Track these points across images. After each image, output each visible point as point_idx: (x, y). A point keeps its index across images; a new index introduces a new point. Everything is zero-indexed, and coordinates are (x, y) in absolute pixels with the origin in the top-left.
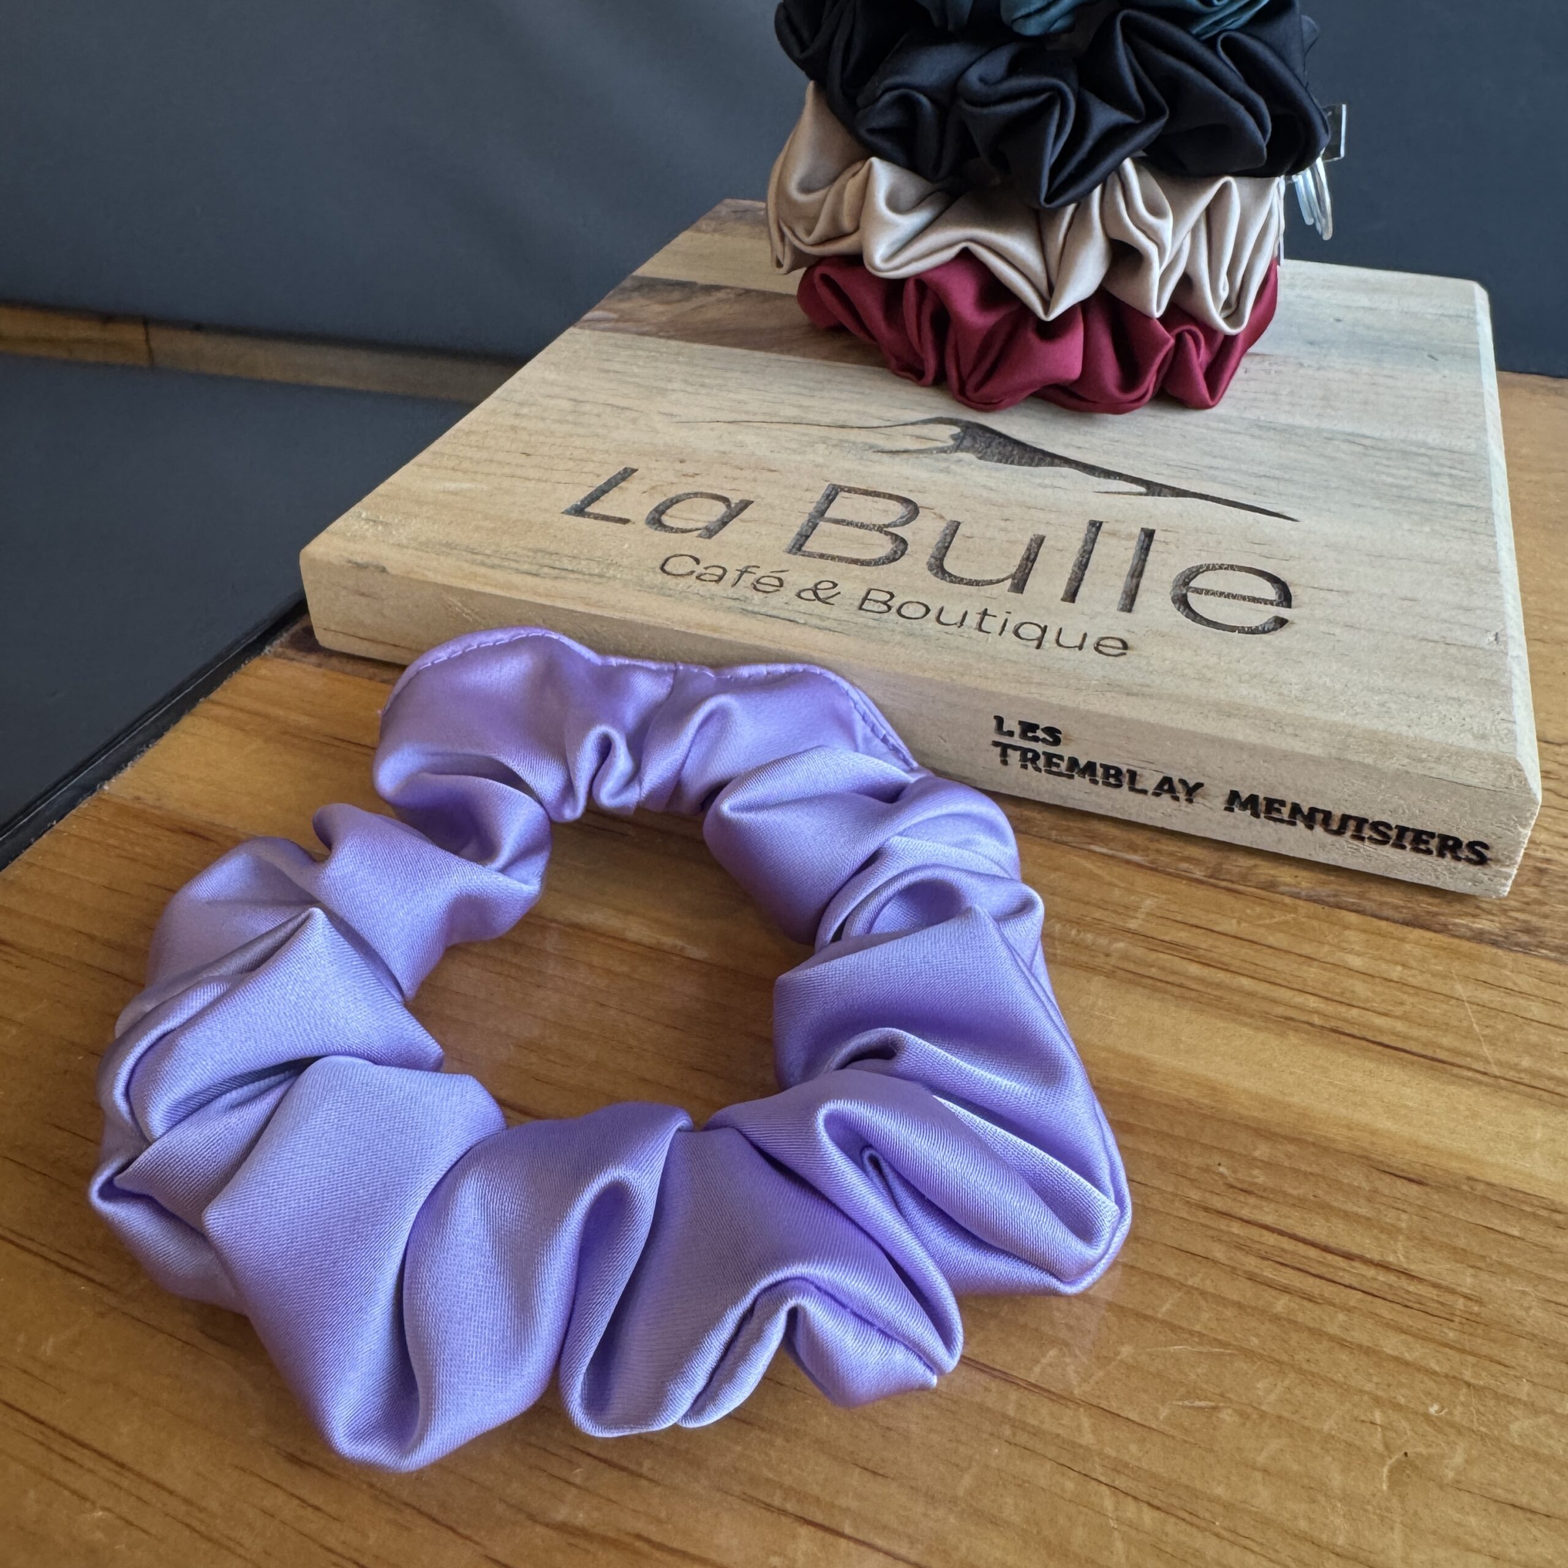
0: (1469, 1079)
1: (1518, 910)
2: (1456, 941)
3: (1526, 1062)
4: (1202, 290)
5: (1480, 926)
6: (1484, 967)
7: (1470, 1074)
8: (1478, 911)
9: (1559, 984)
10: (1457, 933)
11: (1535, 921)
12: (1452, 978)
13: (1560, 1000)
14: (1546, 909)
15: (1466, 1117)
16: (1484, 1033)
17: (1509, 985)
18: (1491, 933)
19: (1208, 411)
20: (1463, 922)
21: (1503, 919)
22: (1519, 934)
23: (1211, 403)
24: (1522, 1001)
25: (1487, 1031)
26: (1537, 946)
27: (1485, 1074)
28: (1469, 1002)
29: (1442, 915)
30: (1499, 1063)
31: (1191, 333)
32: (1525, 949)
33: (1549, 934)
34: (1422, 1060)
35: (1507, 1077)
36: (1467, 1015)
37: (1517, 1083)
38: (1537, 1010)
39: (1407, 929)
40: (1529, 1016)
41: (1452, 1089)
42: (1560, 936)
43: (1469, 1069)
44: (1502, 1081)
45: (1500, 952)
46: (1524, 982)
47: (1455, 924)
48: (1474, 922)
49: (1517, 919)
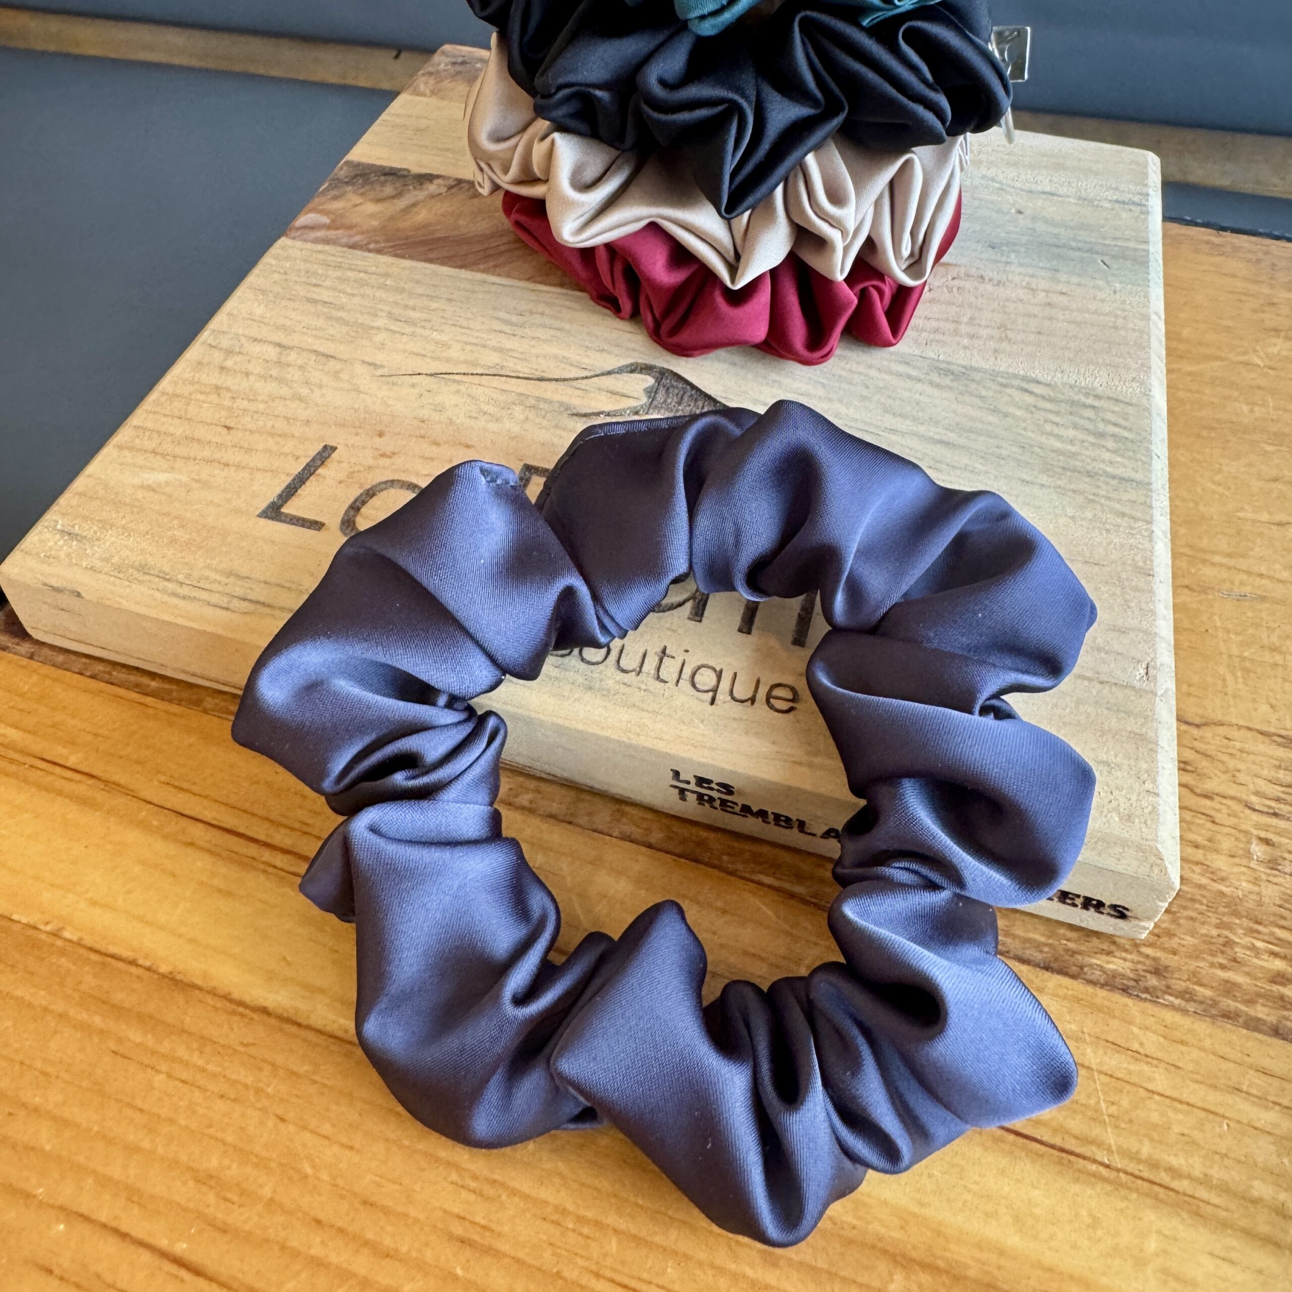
0: (1094, 1175)
1: (1151, 945)
2: (1090, 989)
3: (1146, 1150)
4: (885, 252)
5: (1111, 966)
6: (1115, 1023)
7: (1094, 1167)
8: (1113, 948)
9: (1182, 1042)
10: (1091, 977)
11: (1166, 959)
12: (1085, 1041)
13: (1180, 1065)
14: (1174, 943)
15: (1088, 1226)
16: (1110, 1111)
17: (1136, 1046)
18: (1123, 976)
19: (891, 349)
20: (1098, 962)
21: (1134, 957)
22: (1148, 975)
23: (894, 341)
24: (1146, 1068)
25: (1113, 1110)
26: (1165, 993)
27: (1107, 1166)
28: (1100, 1072)
29: (1080, 953)
30: (1123, 1152)
31: (874, 287)
32: (1152, 995)
33: (1176, 976)
34: (1051, 1151)
35: (1129, 1170)
36: (1096, 1089)
37: (1136, 1177)
38: (1161, 1081)
39: (1047, 975)
40: (1150, 1086)
41: (1076, 1188)
42: (1185, 977)
43: (1095, 1161)
44: (1122, 1175)
45: (1129, 1002)
46: (1151, 1043)
47: (1091, 966)
48: (1108, 962)
49: (1147, 956)
